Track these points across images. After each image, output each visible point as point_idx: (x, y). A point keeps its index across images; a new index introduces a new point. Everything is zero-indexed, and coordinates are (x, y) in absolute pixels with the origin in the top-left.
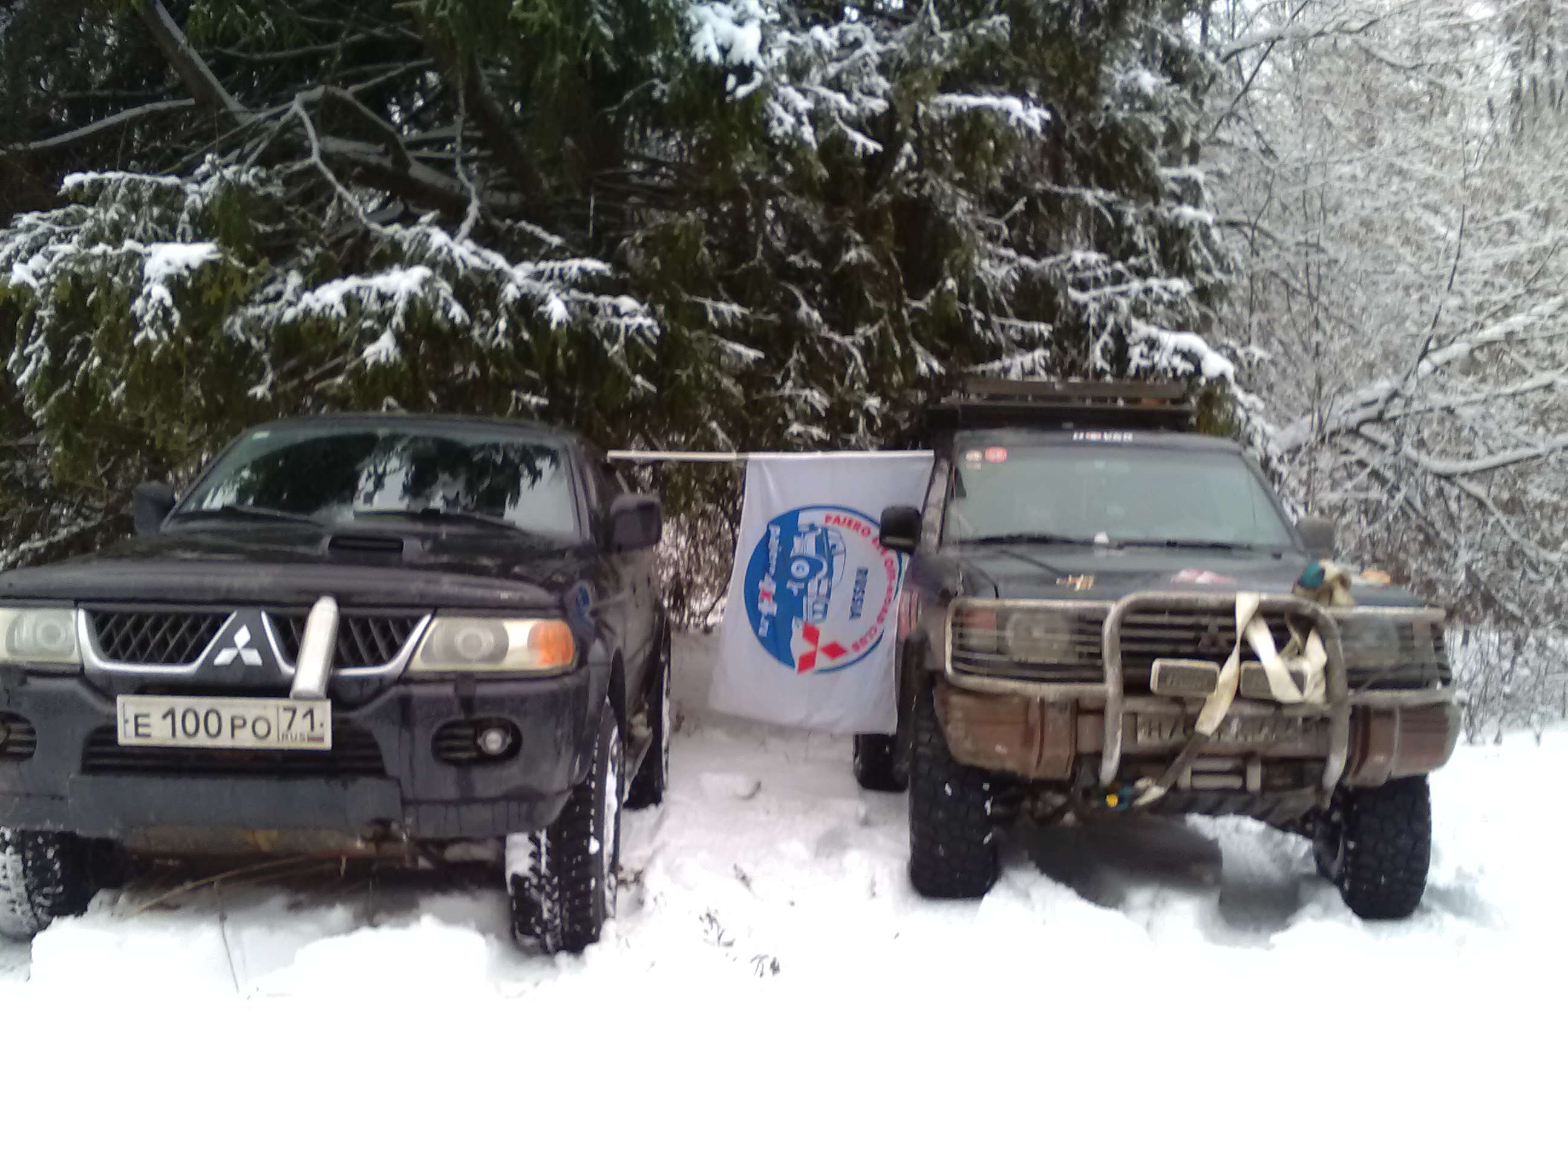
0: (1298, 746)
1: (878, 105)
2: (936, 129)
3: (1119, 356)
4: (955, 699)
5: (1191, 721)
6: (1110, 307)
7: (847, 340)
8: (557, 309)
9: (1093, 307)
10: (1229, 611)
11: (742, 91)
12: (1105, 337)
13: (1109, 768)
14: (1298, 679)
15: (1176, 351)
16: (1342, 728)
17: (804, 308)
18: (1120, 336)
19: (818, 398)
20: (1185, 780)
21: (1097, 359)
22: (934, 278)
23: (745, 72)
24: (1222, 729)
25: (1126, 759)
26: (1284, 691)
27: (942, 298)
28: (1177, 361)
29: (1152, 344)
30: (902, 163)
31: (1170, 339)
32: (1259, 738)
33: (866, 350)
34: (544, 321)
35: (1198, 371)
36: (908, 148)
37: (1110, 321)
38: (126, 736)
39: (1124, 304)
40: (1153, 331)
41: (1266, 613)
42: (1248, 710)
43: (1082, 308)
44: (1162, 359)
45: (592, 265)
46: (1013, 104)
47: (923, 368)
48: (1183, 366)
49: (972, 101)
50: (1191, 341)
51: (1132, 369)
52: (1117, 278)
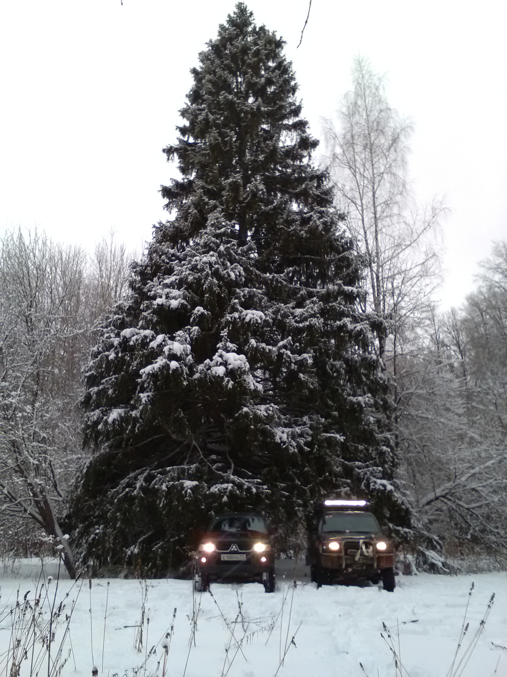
0: (369, 562)
1: (309, 439)
2: (323, 441)
3: (368, 485)
4: (322, 557)
5: (354, 559)
6: (366, 474)
7: (306, 488)
8: (254, 490)
9: (362, 473)
10: (359, 542)
11: (284, 447)
12: (364, 481)
13: (344, 566)
14: (368, 552)
15: (381, 484)
16: (375, 559)
17: (297, 481)
18: (368, 480)
19: (300, 501)
20: (355, 568)
21: (363, 487)
22: (324, 473)
23: (284, 443)
24: (359, 559)
25: (346, 565)
26: (366, 554)
27: (325, 477)
28: (381, 487)
29: (375, 482)
30: (315, 450)
31: (379, 481)
32: (365, 561)
33: (310, 490)
34: (252, 492)
35: (385, 489)
36: (316, 446)
37: (366, 477)
38: (222, 559)
39: (368, 473)
40: (375, 480)
41: (364, 543)
42: (362, 557)
43: (359, 474)
44: (377, 487)
45: (259, 480)
46: (338, 436)
47: (322, 493)
48: (382, 488)
49: (329, 435)
50: (385, 482)
51: (371, 489)
52: (367, 466)
